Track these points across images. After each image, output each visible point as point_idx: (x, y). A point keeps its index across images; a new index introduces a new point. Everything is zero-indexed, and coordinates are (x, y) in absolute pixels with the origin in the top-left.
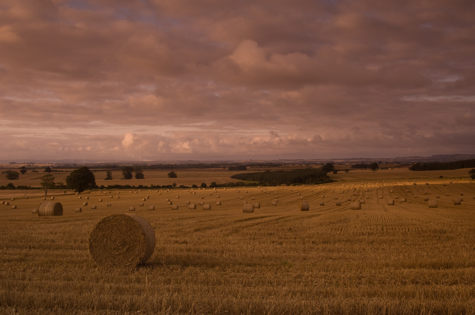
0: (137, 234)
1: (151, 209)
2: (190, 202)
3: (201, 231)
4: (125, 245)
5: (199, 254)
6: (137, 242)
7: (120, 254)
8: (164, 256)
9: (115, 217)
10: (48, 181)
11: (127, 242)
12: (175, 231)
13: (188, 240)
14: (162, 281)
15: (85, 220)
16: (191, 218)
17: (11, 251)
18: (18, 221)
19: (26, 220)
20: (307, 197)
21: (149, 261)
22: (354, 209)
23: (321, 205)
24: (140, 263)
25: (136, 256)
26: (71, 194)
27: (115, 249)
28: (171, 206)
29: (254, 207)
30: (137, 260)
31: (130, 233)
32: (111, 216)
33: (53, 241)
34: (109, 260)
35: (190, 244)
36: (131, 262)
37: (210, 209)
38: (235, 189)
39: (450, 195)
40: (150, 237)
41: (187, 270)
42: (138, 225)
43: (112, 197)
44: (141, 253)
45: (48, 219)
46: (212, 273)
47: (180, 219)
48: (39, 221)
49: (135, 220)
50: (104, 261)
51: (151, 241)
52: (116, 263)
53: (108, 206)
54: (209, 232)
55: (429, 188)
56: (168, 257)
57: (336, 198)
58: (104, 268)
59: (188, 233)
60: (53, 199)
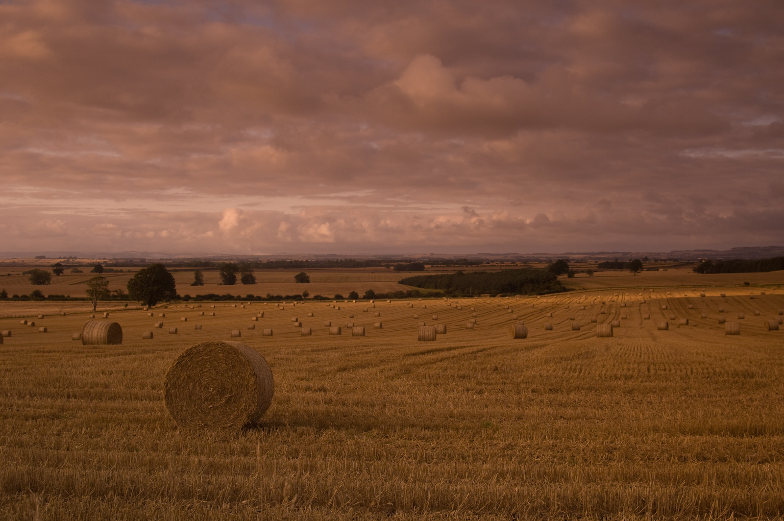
0: (243, 375)
1: (267, 333)
2: (330, 323)
3: (349, 371)
4: (224, 394)
5: (345, 408)
6: (244, 388)
7: (215, 408)
8: (288, 412)
9: (208, 347)
10: (98, 287)
11: (228, 388)
12: (306, 370)
13: (327, 385)
14: (283, 452)
15: (159, 352)
16: (333, 349)
17: (37, 402)
18: (49, 352)
19: (63, 351)
20: (524, 315)
21: (263, 419)
22: (602, 336)
23: (547, 329)
24: (248, 423)
25: (241, 411)
26: (136, 309)
27: (207, 400)
28: (299, 329)
29: (436, 332)
30: (244, 419)
31: (232, 373)
32: (202, 346)
33: (106, 386)
34: (198, 417)
35: (331, 392)
36: (234, 422)
37: (364, 334)
38: (405, 302)
39: (761, 313)
40: (264, 381)
41: (326, 435)
42: (246, 360)
43: (203, 314)
44: (250, 407)
45: (98, 350)
46: (367, 441)
47: (314, 351)
48: (83, 353)
49: (240, 353)
50: (188, 419)
51: (266, 387)
52: (209, 423)
53: (196, 329)
54: (362, 372)
55: (727, 302)
56: (295, 413)
57: (572, 317)
58: (190, 430)
59: (328, 374)
60: (107, 317)
